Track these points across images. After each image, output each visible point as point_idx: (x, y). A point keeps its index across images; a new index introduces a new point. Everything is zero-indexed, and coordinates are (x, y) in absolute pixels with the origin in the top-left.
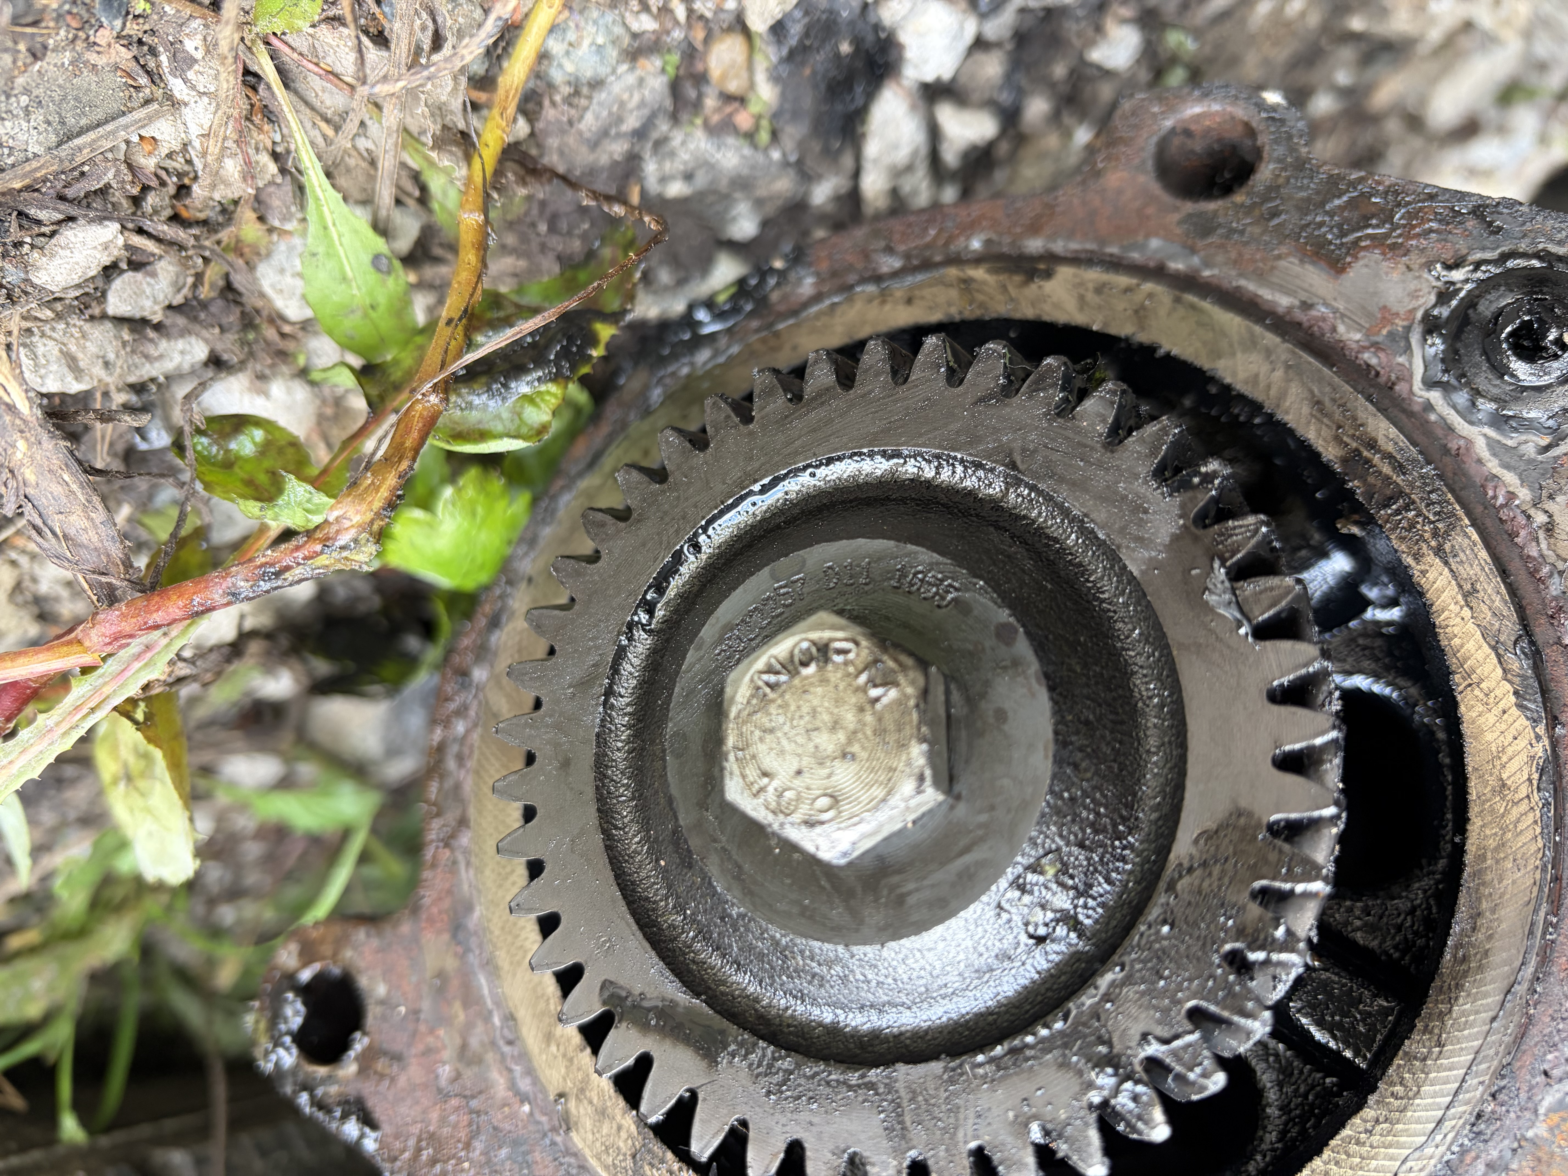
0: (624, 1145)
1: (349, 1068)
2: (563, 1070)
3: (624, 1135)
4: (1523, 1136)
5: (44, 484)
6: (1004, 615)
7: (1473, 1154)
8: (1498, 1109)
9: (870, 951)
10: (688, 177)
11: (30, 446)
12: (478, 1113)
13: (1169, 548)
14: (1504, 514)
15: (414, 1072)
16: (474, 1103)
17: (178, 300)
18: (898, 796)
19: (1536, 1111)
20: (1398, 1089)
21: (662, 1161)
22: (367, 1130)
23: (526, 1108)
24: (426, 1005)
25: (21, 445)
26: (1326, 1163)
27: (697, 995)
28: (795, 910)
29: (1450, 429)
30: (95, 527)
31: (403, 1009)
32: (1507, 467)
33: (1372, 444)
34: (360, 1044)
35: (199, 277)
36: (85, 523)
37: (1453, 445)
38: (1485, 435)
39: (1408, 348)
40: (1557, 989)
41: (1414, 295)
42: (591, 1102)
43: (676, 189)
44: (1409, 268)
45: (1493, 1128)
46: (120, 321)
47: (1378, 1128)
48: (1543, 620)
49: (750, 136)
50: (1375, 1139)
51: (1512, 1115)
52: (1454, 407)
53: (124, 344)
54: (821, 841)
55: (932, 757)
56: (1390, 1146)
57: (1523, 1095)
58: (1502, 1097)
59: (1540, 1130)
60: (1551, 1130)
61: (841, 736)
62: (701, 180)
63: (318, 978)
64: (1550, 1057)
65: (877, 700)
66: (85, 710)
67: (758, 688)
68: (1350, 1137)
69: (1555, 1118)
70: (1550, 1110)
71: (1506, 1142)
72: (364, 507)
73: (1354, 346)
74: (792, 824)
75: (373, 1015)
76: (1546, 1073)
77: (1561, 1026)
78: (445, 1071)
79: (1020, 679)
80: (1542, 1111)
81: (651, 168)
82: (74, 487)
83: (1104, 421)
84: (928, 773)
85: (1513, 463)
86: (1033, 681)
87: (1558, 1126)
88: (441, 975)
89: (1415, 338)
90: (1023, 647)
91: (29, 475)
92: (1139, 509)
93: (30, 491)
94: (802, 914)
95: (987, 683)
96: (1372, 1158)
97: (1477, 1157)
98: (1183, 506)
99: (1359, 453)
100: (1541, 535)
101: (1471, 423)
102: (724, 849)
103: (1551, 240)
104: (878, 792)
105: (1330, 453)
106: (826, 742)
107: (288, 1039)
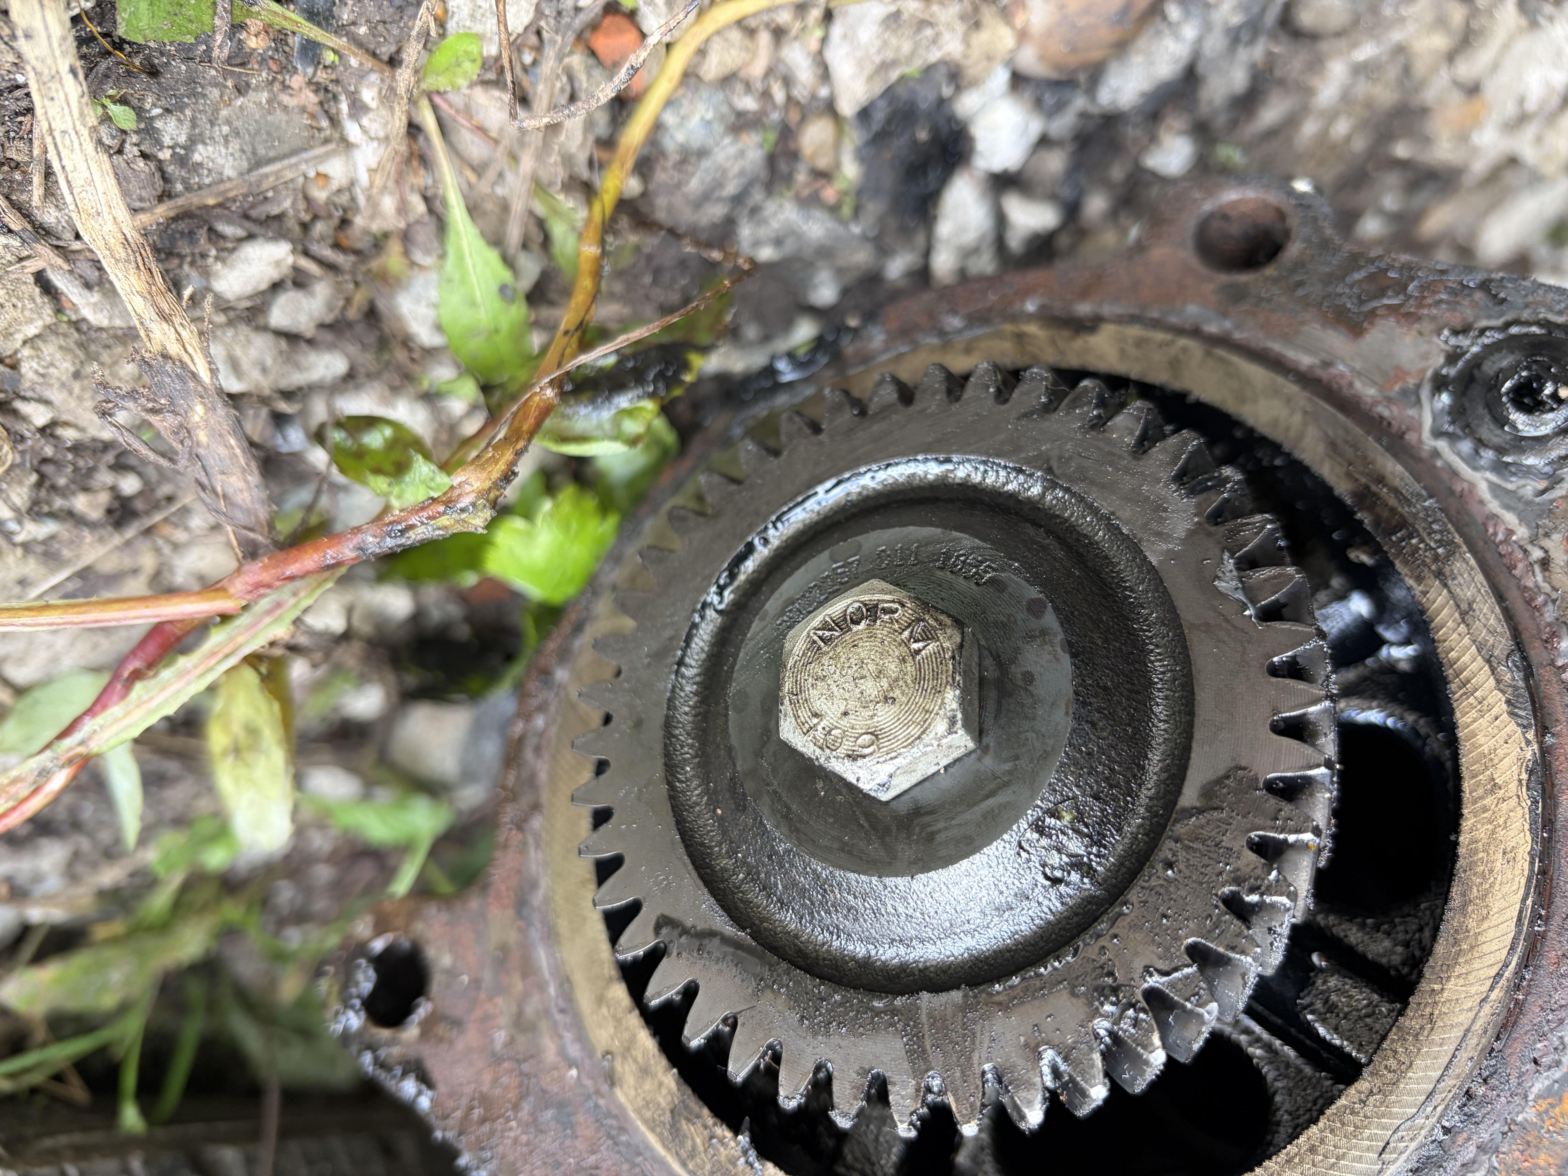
0: (663, 1101)
1: (411, 1031)
2: (612, 1030)
3: (664, 1091)
4: (1514, 1121)
5: (214, 446)
6: (1034, 593)
7: (1465, 1135)
8: (1489, 1093)
9: (901, 882)
10: (778, 242)
11: (207, 410)
12: (528, 1076)
13: (1184, 541)
14: (1503, 549)
15: (470, 1037)
16: (525, 1067)
17: (329, 318)
18: (932, 735)
19: (1526, 1097)
20: (1392, 1063)
21: (698, 1117)
22: (424, 1087)
23: (574, 1072)
24: (487, 976)
25: (199, 409)
26: (1321, 1131)
27: (743, 928)
28: (836, 845)
29: (1455, 473)
30: (249, 489)
31: (465, 978)
32: (1507, 507)
33: (1381, 480)
34: (423, 1010)
35: (348, 301)
36: (241, 485)
37: (1458, 487)
38: (1488, 480)
39: (1418, 402)
40: (1546, 982)
41: (1425, 356)
42: (635, 1060)
43: (766, 254)
44: (1420, 333)
45: (1484, 1111)
46: (279, 333)
47: (1371, 1099)
48: (1538, 644)
49: (834, 210)
50: (1368, 1110)
51: (1503, 1099)
52: (1459, 454)
53: (281, 353)
54: (861, 773)
55: (963, 702)
56: (1383, 1116)
57: (1513, 1081)
58: (1493, 1082)
59: (1529, 1114)
60: (1539, 1115)
61: (885, 683)
62: (790, 247)
63: (389, 949)
64: (1539, 1045)
65: (918, 652)
66: (221, 655)
67: (814, 642)
68: (1345, 1107)
69: (1544, 1104)
70: (1539, 1097)
71: (1497, 1125)
72: (484, 475)
73: (1369, 400)
74: (837, 758)
75: (436, 985)
76: (1535, 1061)
77: (1550, 1017)
78: (500, 1037)
79: (1048, 647)
80: (1531, 1097)
81: (745, 232)
82: (238, 451)
83: (1131, 433)
84: (959, 716)
85: (1512, 504)
86: (1059, 649)
87: (1546, 1112)
88: (504, 949)
89: (1425, 393)
90: (1050, 619)
91: (202, 436)
92: (1159, 508)
93: (201, 451)
94: (842, 850)
95: (1017, 651)
96: (1366, 1127)
97: (1469, 1139)
98: (1198, 506)
99: (1367, 487)
100: (1537, 568)
101: (1475, 469)
102: (775, 792)
103: (1550, 310)
104: (915, 731)
105: (1342, 488)
106: (871, 688)
107: (357, 1002)
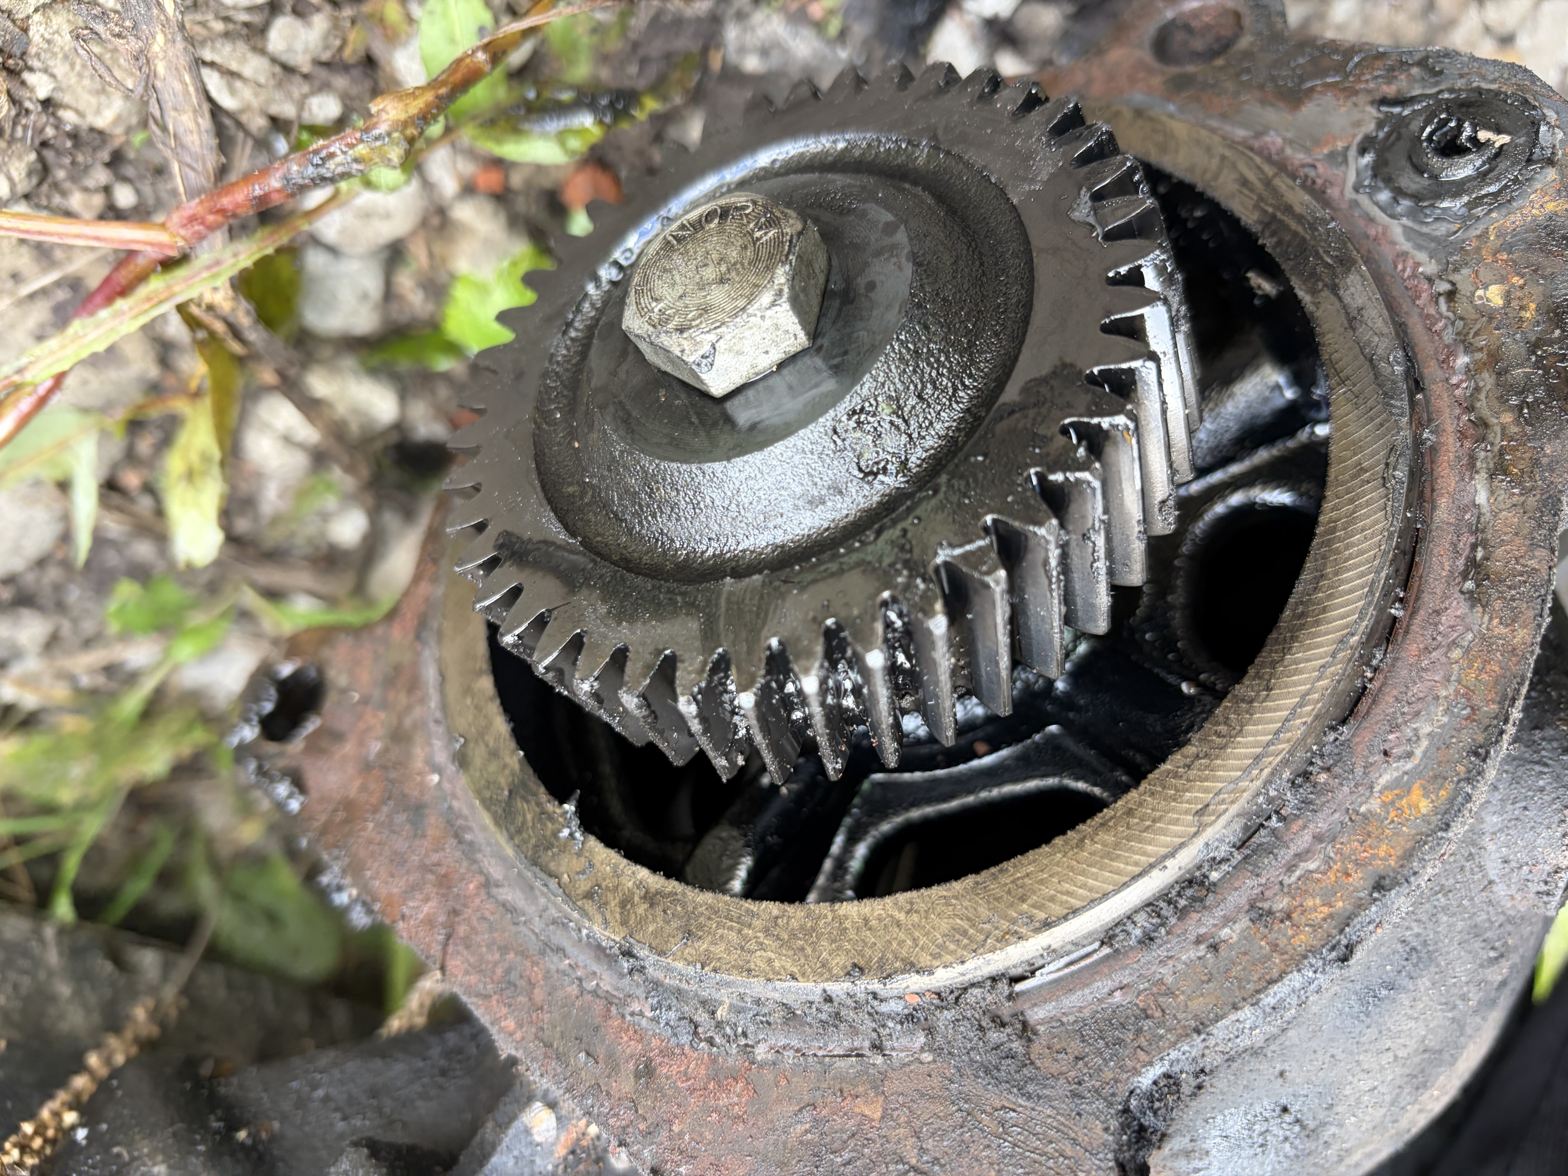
1: (296, 745)
3: (507, 772)
4: (1357, 813)
5: (169, 79)
6: (889, 218)
7: (1300, 822)
8: (1331, 781)
11: (167, 41)
12: (392, 782)
13: (1046, 183)
14: (1410, 283)
15: (348, 748)
16: (393, 775)
17: (326, 56)
18: (756, 306)
19: (1372, 787)
20: (1222, 728)
21: (535, 794)
22: (296, 790)
23: (436, 778)
24: (377, 693)
25: (160, 38)
29: (1371, 220)
30: (200, 133)
31: (356, 696)
32: (1420, 247)
34: (312, 725)
35: (344, 42)
36: (192, 125)
37: (1372, 232)
38: (1405, 227)
39: (1345, 162)
40: (1404, 672)
41: (1358, 124)
42: (487, 745)
43: (752, 64)
44: (1355, 105)
45: (1323, 799)
47: (1197, 763)
48: (1433, 363)
49: (819, 26)
50: (1192, 773)
51: (1346, 789)
52: (1377, 204)
54: (686, 344)
57: (1359, 771)
58: (1337, 770)
59: (1373, 805)
60: (1384, 805)
61: (723, 268)
63: (295, 676)
64: (1391, 737)
65: (758, 239)
67: (669, 242)
68: (1169, 772)
69: (1389, 796)
70: (1386, 788)
71: (1337, 815)
72: (401, 106)
73: (1297, 163)
74: (667, 332)
75: (330, 702)
76: (1386, 753)
77: (1406, 710)
78: (375, 747)
79: (894, 260)
80: (1377, 788)
81: (731, 36)
84: (786, 290)
85: (1424, 244)
86: (903, 260)
87: (1392, 803)
88: (398, 669)
89: (1352, 153)
90: (901, 236)
91: (161, 68)
95: (866, 264)
97: (1305, 827)
98: (1064, 153)
99: (1274, 217)
100: (1442, 299)
101: (1393, 216)
103: (1484, 78)
104: (741, 303)
105: (1249, 217)
106: (710, 273)
107: (255, 720)
